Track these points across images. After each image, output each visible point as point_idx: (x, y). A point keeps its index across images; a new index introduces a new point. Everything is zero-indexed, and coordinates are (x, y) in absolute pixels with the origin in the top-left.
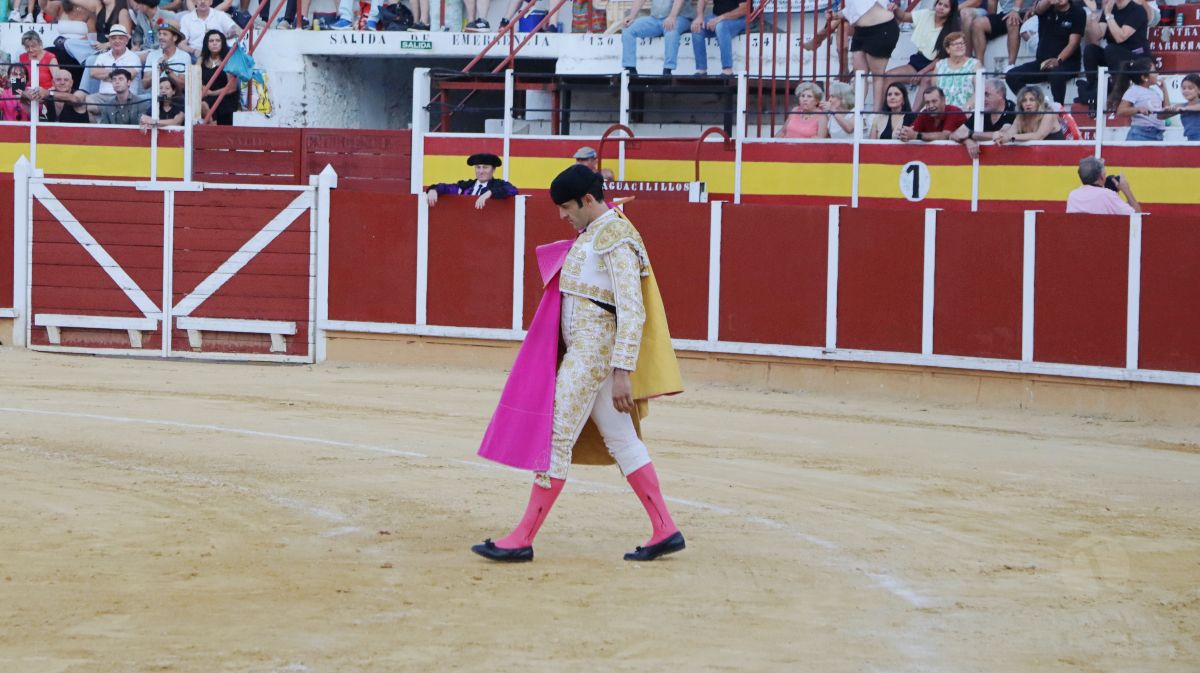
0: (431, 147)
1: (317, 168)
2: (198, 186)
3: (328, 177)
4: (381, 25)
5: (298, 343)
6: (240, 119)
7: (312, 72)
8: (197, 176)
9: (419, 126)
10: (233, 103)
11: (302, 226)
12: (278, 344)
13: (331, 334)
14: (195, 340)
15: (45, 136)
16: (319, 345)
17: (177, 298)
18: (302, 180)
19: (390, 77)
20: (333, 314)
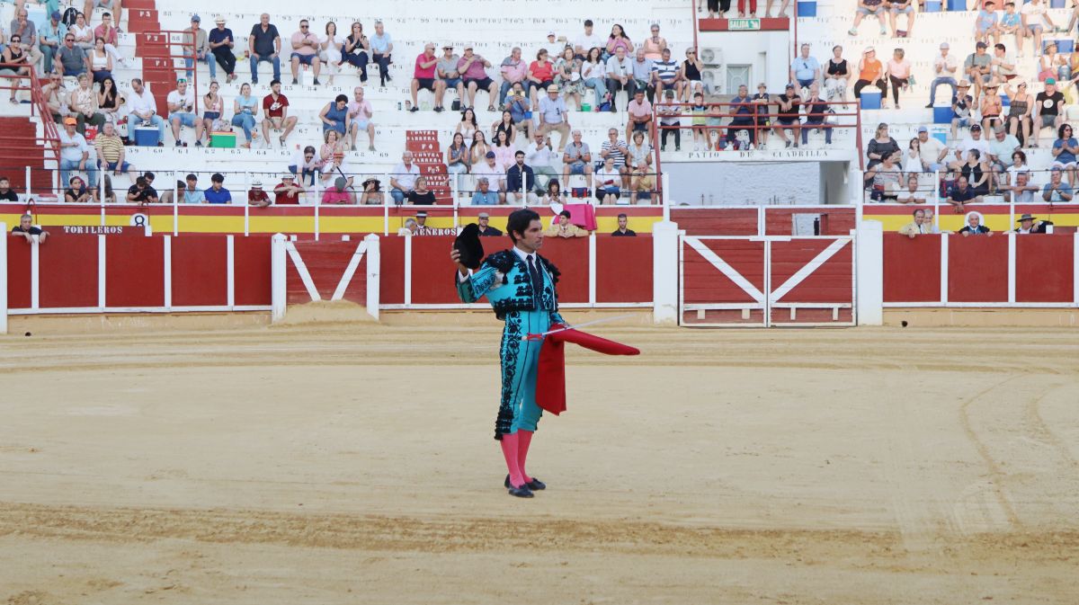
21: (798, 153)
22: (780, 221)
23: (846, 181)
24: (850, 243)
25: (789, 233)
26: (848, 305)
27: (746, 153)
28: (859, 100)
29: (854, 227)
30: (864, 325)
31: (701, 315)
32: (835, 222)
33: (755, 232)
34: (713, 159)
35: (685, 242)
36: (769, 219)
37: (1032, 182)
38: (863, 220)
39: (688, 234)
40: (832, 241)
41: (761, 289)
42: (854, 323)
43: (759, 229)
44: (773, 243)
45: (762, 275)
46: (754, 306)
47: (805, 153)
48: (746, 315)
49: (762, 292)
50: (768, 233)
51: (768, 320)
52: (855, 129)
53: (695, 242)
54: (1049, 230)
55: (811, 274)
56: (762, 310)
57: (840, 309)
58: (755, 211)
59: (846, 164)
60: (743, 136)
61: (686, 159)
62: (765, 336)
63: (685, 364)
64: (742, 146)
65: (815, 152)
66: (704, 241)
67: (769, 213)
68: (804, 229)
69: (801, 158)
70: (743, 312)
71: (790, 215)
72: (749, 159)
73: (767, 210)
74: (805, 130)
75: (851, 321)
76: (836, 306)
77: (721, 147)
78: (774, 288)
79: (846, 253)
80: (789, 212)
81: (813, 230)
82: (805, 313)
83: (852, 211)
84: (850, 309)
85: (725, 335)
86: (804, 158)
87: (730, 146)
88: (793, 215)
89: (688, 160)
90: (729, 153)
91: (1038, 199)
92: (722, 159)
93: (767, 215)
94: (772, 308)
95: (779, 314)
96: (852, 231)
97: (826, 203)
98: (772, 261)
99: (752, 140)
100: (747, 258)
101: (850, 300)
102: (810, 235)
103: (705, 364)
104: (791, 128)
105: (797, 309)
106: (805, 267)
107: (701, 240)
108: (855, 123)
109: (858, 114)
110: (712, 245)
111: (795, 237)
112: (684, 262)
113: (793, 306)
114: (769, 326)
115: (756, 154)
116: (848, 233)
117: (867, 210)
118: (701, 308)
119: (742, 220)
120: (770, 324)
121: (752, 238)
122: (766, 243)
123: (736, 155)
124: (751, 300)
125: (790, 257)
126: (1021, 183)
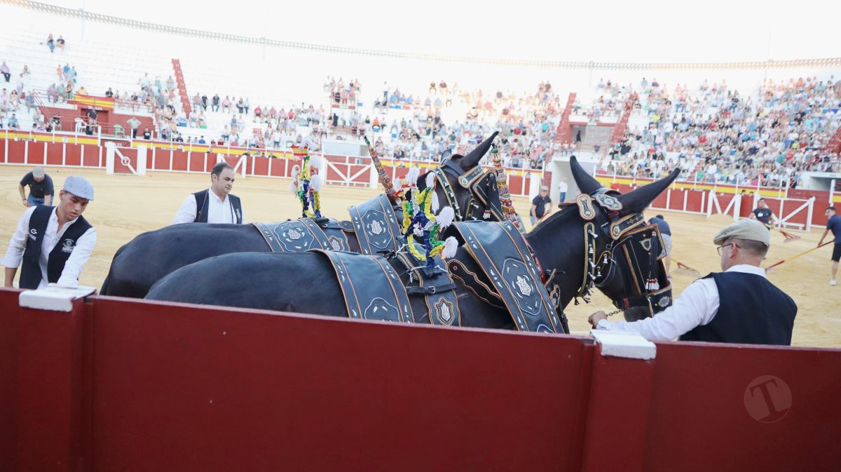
0: (834, 194)
1: (812, 197)
2: (788, 199)
3: (813, 199)
4: (826, 171)
5: (804, 228)
6: (797, 188)
7: (812, 180)
8: (788, 197)
9: (832, 190)
10: (795, 184)
11: (807, 208)
12: (801, 228)
13: (811, 228)
14: (785, 226)
15: (761, 189)
16: (808, 229)
17: (783, 217)
18: (808, 198)
19: (827, 182)
20: (813, 223)
22: (352, 160)
24: (369, 168)
25: (354, 163)
34: (335, 142)
35: (327, 164)
36: (349, 159)
39: (328, 161)
41: (347, 177)
43: (347, 162)
44: (350, 166)
45: (347, 174)
46: (345, 182)
48: (342, 184)
52: (372, 137)
53: (331, 164)
55: (360, 175)
56: (347, 183)
58: (345, 157)
62: (347, 190)
66: (333, 164)
68: (358, 162)
73: (349, 157)
76: (366, 183)
78: (350, 177)
79: (368, 170)
82: (358, 184)
84: (369, 184)
85: (337, 189)
88: (355, 159)
89: (329, 141)
94: (349, 183)
95: (351, 184)
98: (350, 170)
100: (343, 169)
101: (369, 181)
102: (360, 164)
106: (359, 172)
109: (373, 134)
110: (335, 165)
111: (356, 165)
112: (327, 168)
113: (355, 183)
116: (370, 164)
118: (331, 181)
119: (343, 159)
120: (348, 187)
121: (345, 164)
122: (348, 166)
123: (341, 141)
124: (343, 180)
125: (354, 170)
126: (414, 155)
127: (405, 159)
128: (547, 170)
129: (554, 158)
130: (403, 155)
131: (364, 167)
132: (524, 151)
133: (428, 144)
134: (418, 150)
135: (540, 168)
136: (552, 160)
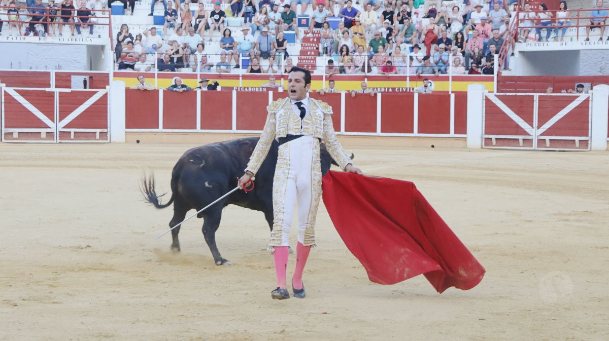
21: (74, 39)
22: (64, 79)
23: (103, 57)
24: (106, 94)
25: (69, 87)
26: (105, 130)
27: (42, 38)
28: (110, 9)
29: (108, 85)
30: (115, 143)
31: (16, 135)
32: (97, 81)
33: (49, 86)
34: (22, 41)
35: (5, 91)
36: (57, 78)
37: (209, 61)
38: (114, 80)
39: (7, 86)
40: (96, 92)
41: (53, 120)
42: (108, 141)
43: (51, 84)
44: (60, 93)
45: (53, 112)
46: (48, 130)
47: (78, 40)
48: (43, 135)
49: (54, 122)
50: (57, 87)
51: (57, 139)
52: (108, 26)
53: (11, 91)
54: (219, 88)
55: (83, 112)
56: (53, 133)
57: (100, 133)
58: (48, 74)
59: (103, 47)
60: (39, 28)
61: (5, 40)
62: (55, 148)
63: (8, 166)
64: (40, 34)
65: (84, 39)
66: (17, 91)
67: (57, 74)
68: (77, 85)
69: (76, 43)
70: (42, 134)
71: (70, 76)
72: (44, 42)
73: (56, 73)
74: (78, 26)
75: (107, 140)
76: (98, 131)
77: (26, 34)
78: (61, 119)
79: (104, 100)
80: (69, 75)
81: (83, 85)
82: (79, 134)
83: (107, 75)
84: (106, 133)
85: (31, 148)
86: (78, 42)
87: (32, 34)
88: (72, 76)
89: (6, 40)
90: (31, 38)
91: (214, 71)
92: (28, 41)
93: (56, 76)
94: (59, 132)
95: (64, 135)
96: (107, 87)
97: (91, 70)
98: (60, 103)
99: (46, 30)
100: (44, 102)
101: (106, 127)
102: (81, 88)
103: (20, 166)
104: (69, 24)
105: (75, 132)
106: (79, 107)
107: (15, 90)
108: (108, 23)
109: (109, 18)
110: (22, 93)
111: (73, 89)
112: (5, 103)
113: (72, 130)
114: (58, 142)
115: (49, 39)
116: (105, 88)
117: (116, 74)
118: (16, 131)
119: (41, 78)
120: (58, 141)
121: (47, 90)
122: (55, 93)
123: (36, 39)
124: (47, 127)
125: (70, 102)
126: (204, 61)
127: (184, 71)
128: (505, 73)
129: (521, 47)
130: (181, 63)
131: (92, 94)
132: (450, 36)
133: (237, 35)
134: (214, 50)
135: (489, 71)
136: (516, 52)
